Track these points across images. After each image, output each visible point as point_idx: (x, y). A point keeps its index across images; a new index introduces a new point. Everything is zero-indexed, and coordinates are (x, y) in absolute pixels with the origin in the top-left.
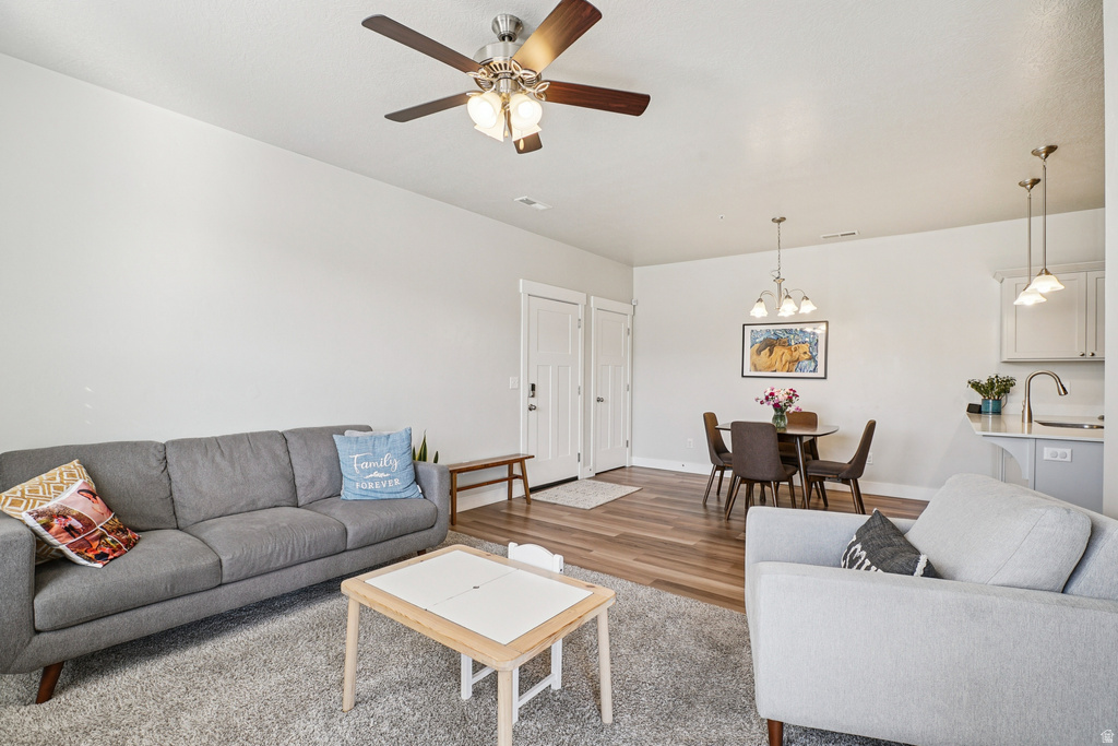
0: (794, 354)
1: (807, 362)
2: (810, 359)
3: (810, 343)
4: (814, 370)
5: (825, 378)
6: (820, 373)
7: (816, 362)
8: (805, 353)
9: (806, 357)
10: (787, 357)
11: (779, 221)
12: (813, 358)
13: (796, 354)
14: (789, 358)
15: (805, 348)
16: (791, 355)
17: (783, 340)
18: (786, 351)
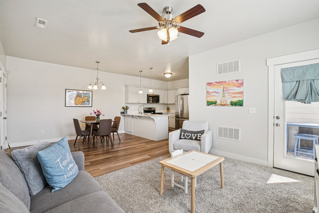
0: (83, 100)
3: (88, 97)
4: (88, 105)
5: (92, 107)
7: (89, 102)
8: (86, 99)
10: (81, 100)
11: (98, 63)
12: (88, 101)
14: (81, 101)
16: (82, 100)
17: (80, 95)
18: (80, 99)
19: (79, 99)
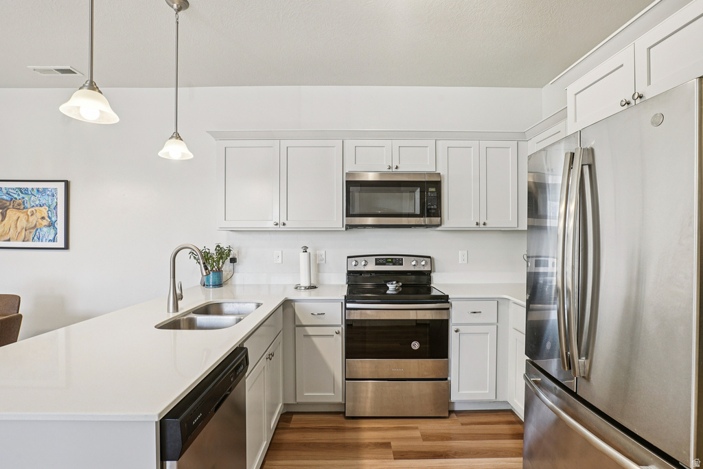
0: (31, 219)
1: (45, 229)
2: (49, 226)
3: (49, 206)
4: (54, 240)
5: (66, 248)
6: (60, 243)
7: (55, 229)
8: (43, 218)
9: (45, 222)
10: (22, 223)
12: (52, 225)
13: (33, 220)
14: (25, 224)
15: (44, 210)
16: (28, 221)
17: (18, 202)
18: (22, 215)
19: (15, 218)
